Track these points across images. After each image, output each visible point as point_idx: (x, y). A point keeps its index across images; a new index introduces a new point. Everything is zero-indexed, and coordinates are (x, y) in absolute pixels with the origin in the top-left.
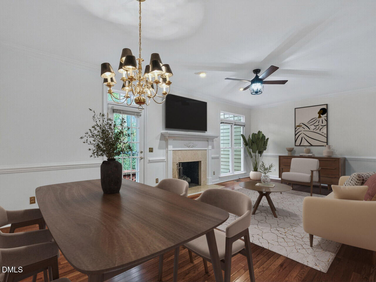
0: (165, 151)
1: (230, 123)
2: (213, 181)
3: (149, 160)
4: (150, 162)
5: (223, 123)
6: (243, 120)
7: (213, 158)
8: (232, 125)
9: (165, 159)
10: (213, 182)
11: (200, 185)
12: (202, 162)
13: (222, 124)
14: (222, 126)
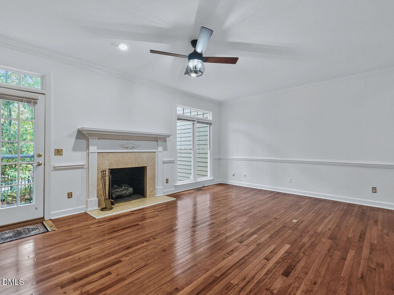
0: (85, 153)
1: (191, 120)
2: (164, 191)
3: (54, 167)
4: (56, 169)
5: (180, 119)
6: (209, 117)
7: (164, 162)
8: (193, 122)
9: (84, 165)
10: (164, 193)
11: (146, 197)
12: (148, 168)
13: (179, 121)
14: (179, 123)
